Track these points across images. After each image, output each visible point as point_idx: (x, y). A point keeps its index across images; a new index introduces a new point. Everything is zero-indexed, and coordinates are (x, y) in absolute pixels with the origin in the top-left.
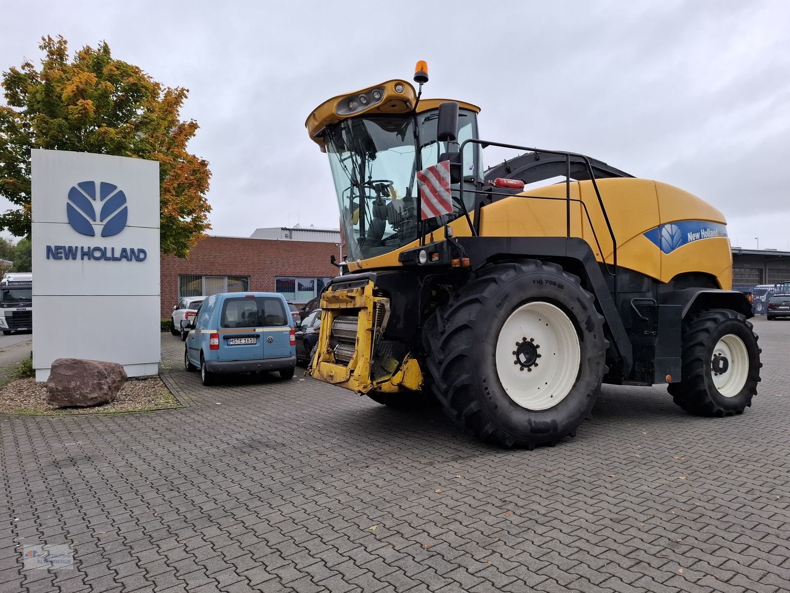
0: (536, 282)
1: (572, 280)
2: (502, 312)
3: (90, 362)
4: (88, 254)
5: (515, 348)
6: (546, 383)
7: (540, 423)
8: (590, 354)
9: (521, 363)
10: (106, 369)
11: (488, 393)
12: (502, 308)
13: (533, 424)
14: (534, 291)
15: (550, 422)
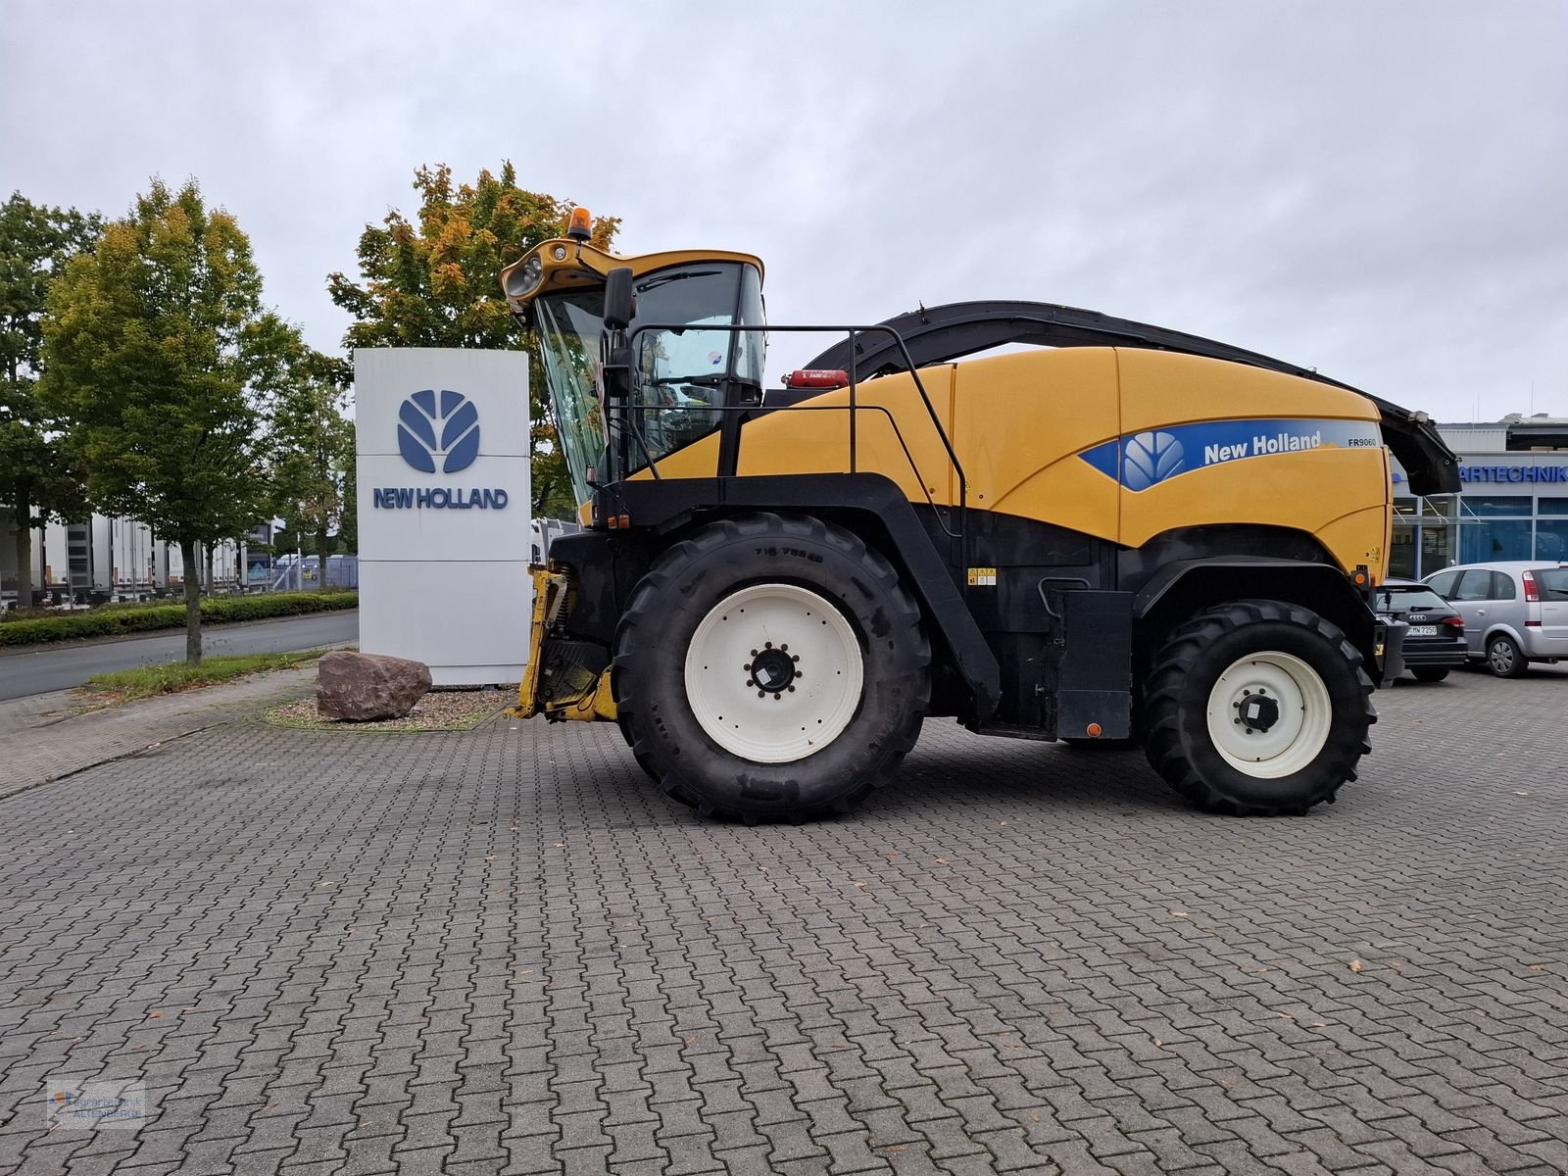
0: (763, 551)
1: (847, 546)
2: (694, 600)
3: (367, 657)
4: (427, 499)
5: (750, 661)
6: (820, 722)
7: (762, 783)
8: (880, 675)
9: (759, 685)
10: (388, 670)
11: (662, 728)
12: (694, 593)
13: (748, 785)
14: (762, 566)
15: (784, 783)
